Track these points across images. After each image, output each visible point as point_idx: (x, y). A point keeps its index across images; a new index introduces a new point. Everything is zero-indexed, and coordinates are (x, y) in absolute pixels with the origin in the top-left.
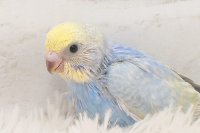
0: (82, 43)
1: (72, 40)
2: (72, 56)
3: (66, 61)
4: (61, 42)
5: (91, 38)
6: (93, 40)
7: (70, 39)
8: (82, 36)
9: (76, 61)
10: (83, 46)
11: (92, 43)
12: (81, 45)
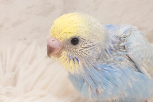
0: (84, 39)
1: (75, 34)
2: (72, 48)
3: (64, 50)
4: (66, 33)
5: (93, 36)
6: (94, 37)
7: (74, 33)
8: (86, 32)
9: (74, 52)
10: (84, 41)
11: (94, 40)
12: (82, 40)
